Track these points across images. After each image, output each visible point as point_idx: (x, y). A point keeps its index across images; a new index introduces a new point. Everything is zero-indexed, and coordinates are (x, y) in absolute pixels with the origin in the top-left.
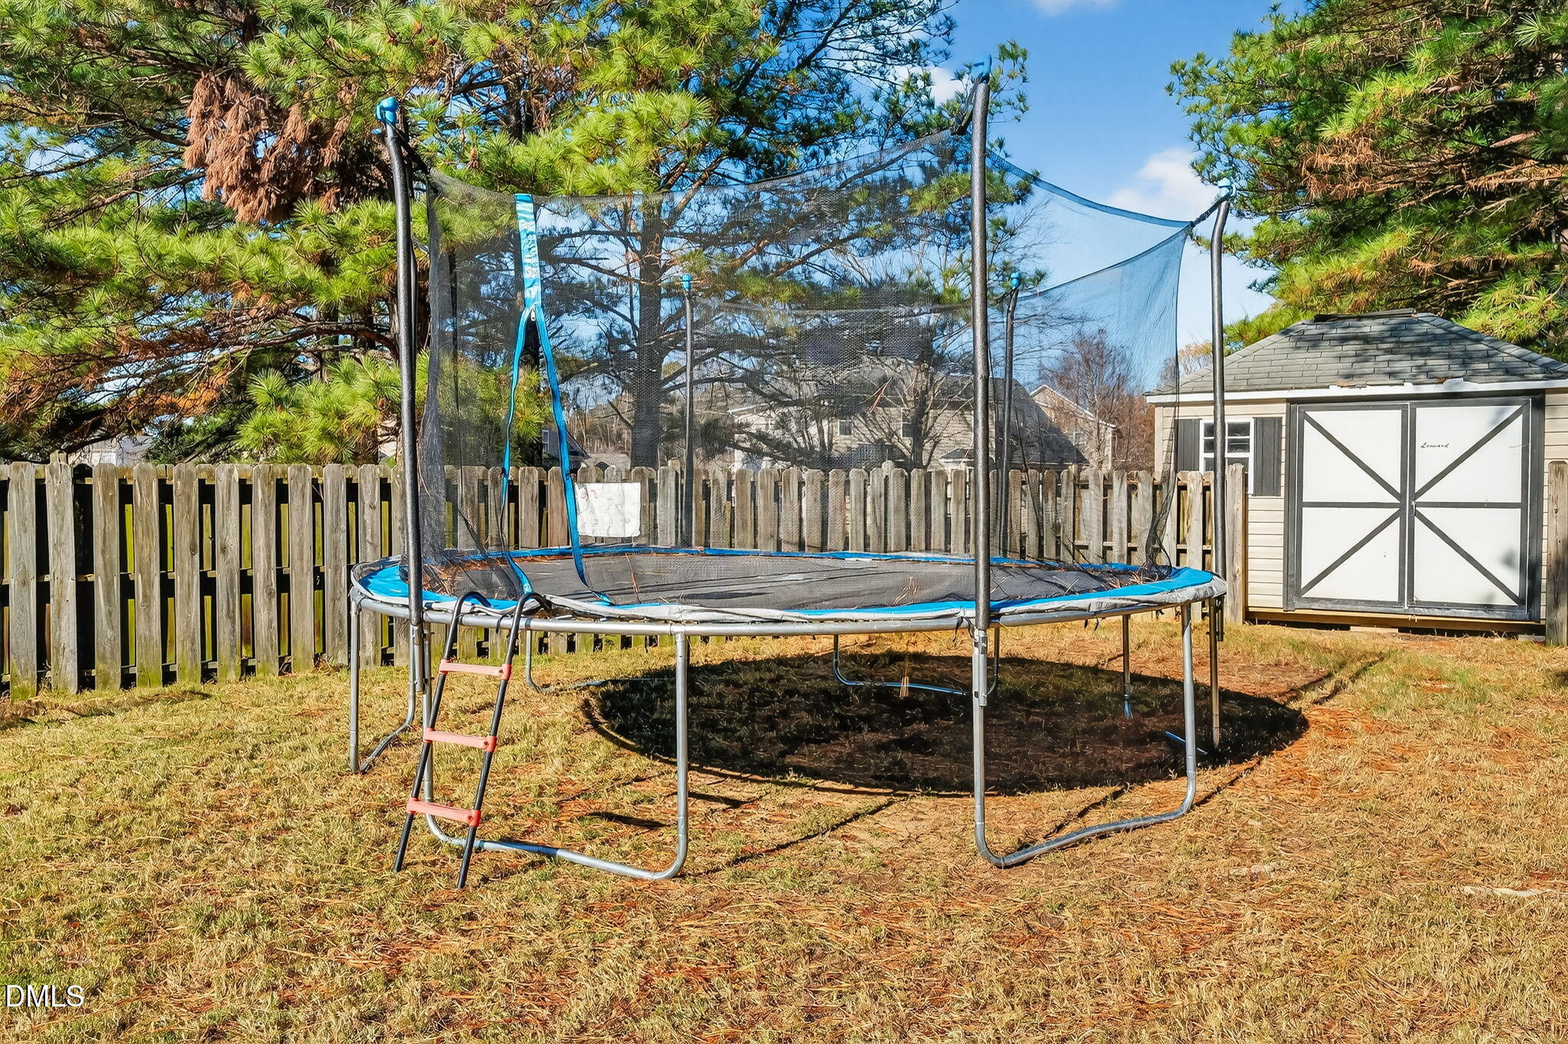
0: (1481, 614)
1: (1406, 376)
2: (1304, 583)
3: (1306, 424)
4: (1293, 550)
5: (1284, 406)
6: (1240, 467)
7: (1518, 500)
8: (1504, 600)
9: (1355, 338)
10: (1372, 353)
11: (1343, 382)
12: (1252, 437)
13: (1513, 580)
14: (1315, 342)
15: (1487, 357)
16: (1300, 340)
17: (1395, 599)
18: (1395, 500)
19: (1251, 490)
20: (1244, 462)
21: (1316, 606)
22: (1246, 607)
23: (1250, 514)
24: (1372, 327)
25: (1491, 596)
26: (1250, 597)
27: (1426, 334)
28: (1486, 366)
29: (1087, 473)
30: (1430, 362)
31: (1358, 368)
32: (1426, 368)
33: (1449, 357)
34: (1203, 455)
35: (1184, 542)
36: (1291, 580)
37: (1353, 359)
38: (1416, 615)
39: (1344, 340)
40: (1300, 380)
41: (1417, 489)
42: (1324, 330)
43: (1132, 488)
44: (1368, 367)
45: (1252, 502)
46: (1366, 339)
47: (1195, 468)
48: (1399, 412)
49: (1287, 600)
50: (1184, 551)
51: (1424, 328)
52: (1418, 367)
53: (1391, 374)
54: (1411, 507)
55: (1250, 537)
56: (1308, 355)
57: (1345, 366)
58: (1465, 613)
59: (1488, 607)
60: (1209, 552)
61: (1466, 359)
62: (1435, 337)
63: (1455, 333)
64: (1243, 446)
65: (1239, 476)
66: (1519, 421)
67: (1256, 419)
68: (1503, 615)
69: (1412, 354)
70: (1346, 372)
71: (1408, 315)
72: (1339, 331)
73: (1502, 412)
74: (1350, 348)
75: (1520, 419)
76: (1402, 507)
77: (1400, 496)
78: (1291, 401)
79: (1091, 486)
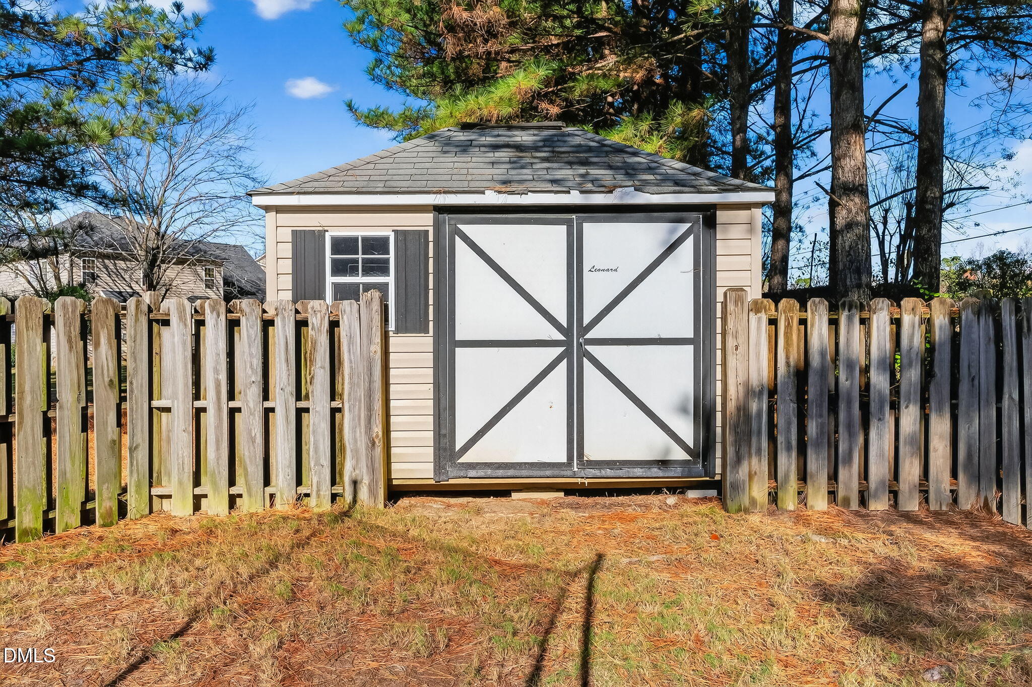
0: (655, 471)
1: (570, 184)
2: (459, 445)
3: (458, 240)
4: (445, 402)
5: (430, 216)
6: (376, 294)
7: (690, 335)
8: (679, 454)
9: (507, 146)
10: (528, 160)
11: (499, 187)
12: (392, 256)
13: (686, 429)
14: (465, 148)
15: (650, 169)
16: (447, 144)
17: (563, 459)
18: (560, 337)
19: (392, 326)
20: (383, 288)
21: (472, 473)
22: (389, 480)
23: (392, 357)
24: (524, 137)
25: (667, 451)
26: (394, 466)
27: (580, 146)
28: (651, 177)
29: (170, 305)
30: (592, 172)
31: (514, 174)
32: (590, 178)
33: (610, 167)
34: (330, 280)
35: (307, 397)
36: (443, 441)
37: (508, 166)
38: (584, 478)
39: (495, 147)
40: (449, 184)
41: (586, 321)
42: (472, 138)
43: (233, 325)
44: (527, 173)
45: (394, 340)
46: (519, 148)
47: (320, 296)
48: (564, 228)
49: (439, 467)
50: (307, 410)
51: (577, 140)
52: (582, 176)
53: (554, 182)
54: (580, 345)
55: (392, 388)
56: (456, 159)
57: (500, 172)
58: (638, 471)
59: (664, 463)
60: (339, 410)
61: (630, 171)
62: (590, 149)
63: (610, 146)
64: (381, 268)
65: (376, 306)
66: (690, 242)
67: (396, 232)
68: (678, 471)
69: (571, 163)
70: (504, 178)
71: (559, 128)
72: (488, 139)
73: (672, 231)
74: (504, 155)
75: (690, 240)
76: (568, 344)
77: (566, 331)
78: (440, 209)
79: (174, 320)
